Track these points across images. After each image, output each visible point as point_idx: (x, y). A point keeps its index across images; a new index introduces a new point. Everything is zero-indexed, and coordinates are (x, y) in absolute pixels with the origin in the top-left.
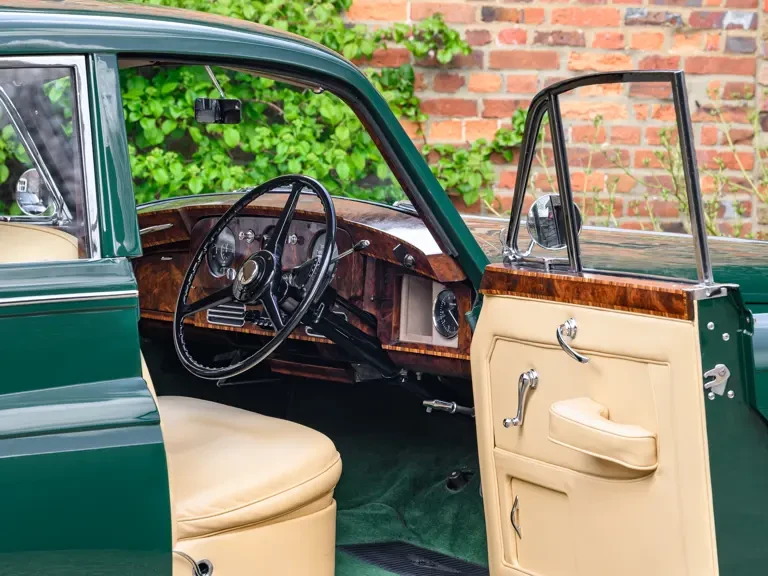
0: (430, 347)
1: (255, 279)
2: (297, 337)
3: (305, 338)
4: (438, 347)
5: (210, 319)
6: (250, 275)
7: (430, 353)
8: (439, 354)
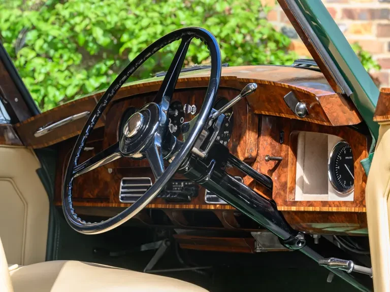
0: (325, 203)
1: (140, 131)
2: (197, 207)
3: (204, 207)
4: (334, 202)
5: (122, 198)
6: (134, 127)
7: (326, 209)
8: (334, 209)
